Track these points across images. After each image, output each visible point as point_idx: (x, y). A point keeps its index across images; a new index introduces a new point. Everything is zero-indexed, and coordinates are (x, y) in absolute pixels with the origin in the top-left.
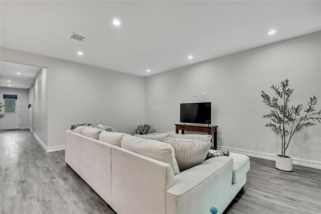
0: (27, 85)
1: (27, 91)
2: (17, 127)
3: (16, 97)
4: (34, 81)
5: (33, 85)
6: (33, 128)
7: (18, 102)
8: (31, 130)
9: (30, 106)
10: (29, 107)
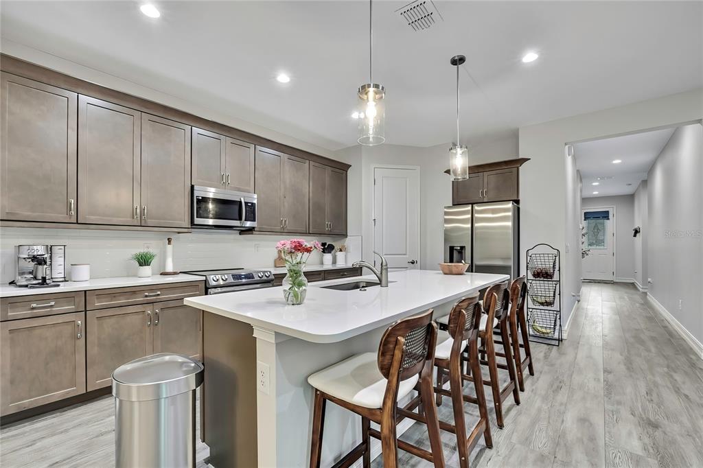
0: (630, 184)
1: (630, 199)
2: (609, 278)
3: (605, 215)
4: (650, 170)
5: (646, 183)
6: (645, 282)
7: (610, 225)
8: (640, 286)
9: (636, 232)
10: (635, 236)
